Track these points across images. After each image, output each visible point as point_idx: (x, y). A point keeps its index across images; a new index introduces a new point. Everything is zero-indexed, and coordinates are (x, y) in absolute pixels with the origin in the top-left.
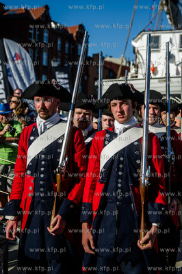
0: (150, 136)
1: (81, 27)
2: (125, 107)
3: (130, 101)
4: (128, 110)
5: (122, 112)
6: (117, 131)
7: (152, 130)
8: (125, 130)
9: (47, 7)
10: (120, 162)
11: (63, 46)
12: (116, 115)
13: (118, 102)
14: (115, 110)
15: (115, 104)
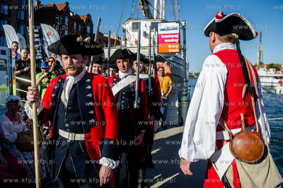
0: (140, 80)
1: (89, 15)
2: (125, 63)
3: (128, 60)
4: (127, 65)
5: (124, 67)
6: (121, 77)
7: (142, 76)
8: (126, 77)
9: (67, 3)
10: (123, 95)
11: (77, 27)
12: (120, 68)
13: (121, 60)
14: (120, 65)
15: (120, 62)
